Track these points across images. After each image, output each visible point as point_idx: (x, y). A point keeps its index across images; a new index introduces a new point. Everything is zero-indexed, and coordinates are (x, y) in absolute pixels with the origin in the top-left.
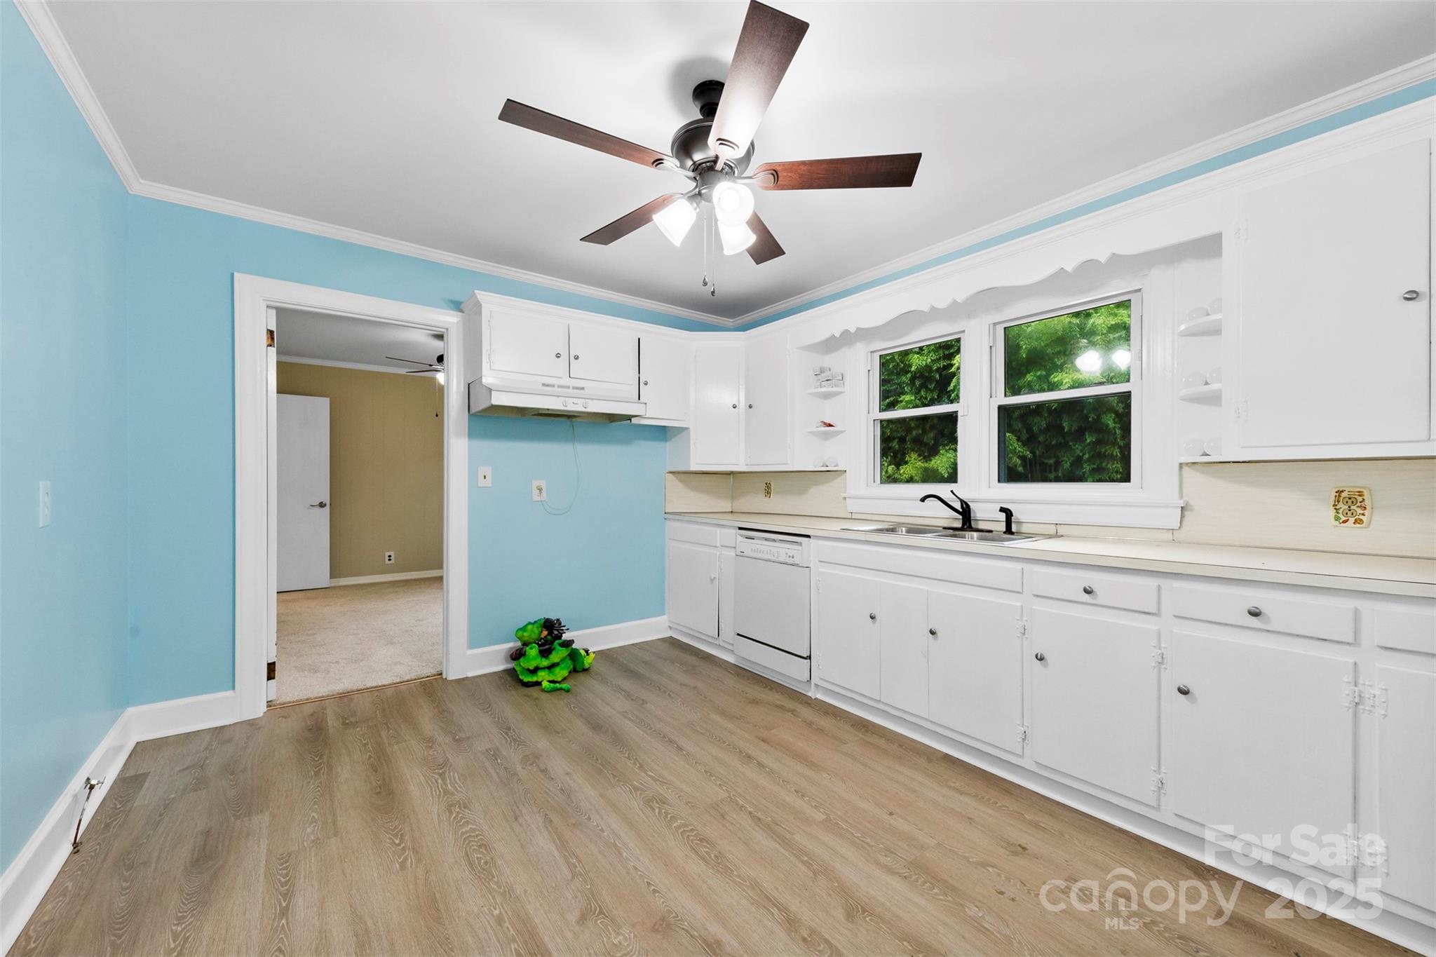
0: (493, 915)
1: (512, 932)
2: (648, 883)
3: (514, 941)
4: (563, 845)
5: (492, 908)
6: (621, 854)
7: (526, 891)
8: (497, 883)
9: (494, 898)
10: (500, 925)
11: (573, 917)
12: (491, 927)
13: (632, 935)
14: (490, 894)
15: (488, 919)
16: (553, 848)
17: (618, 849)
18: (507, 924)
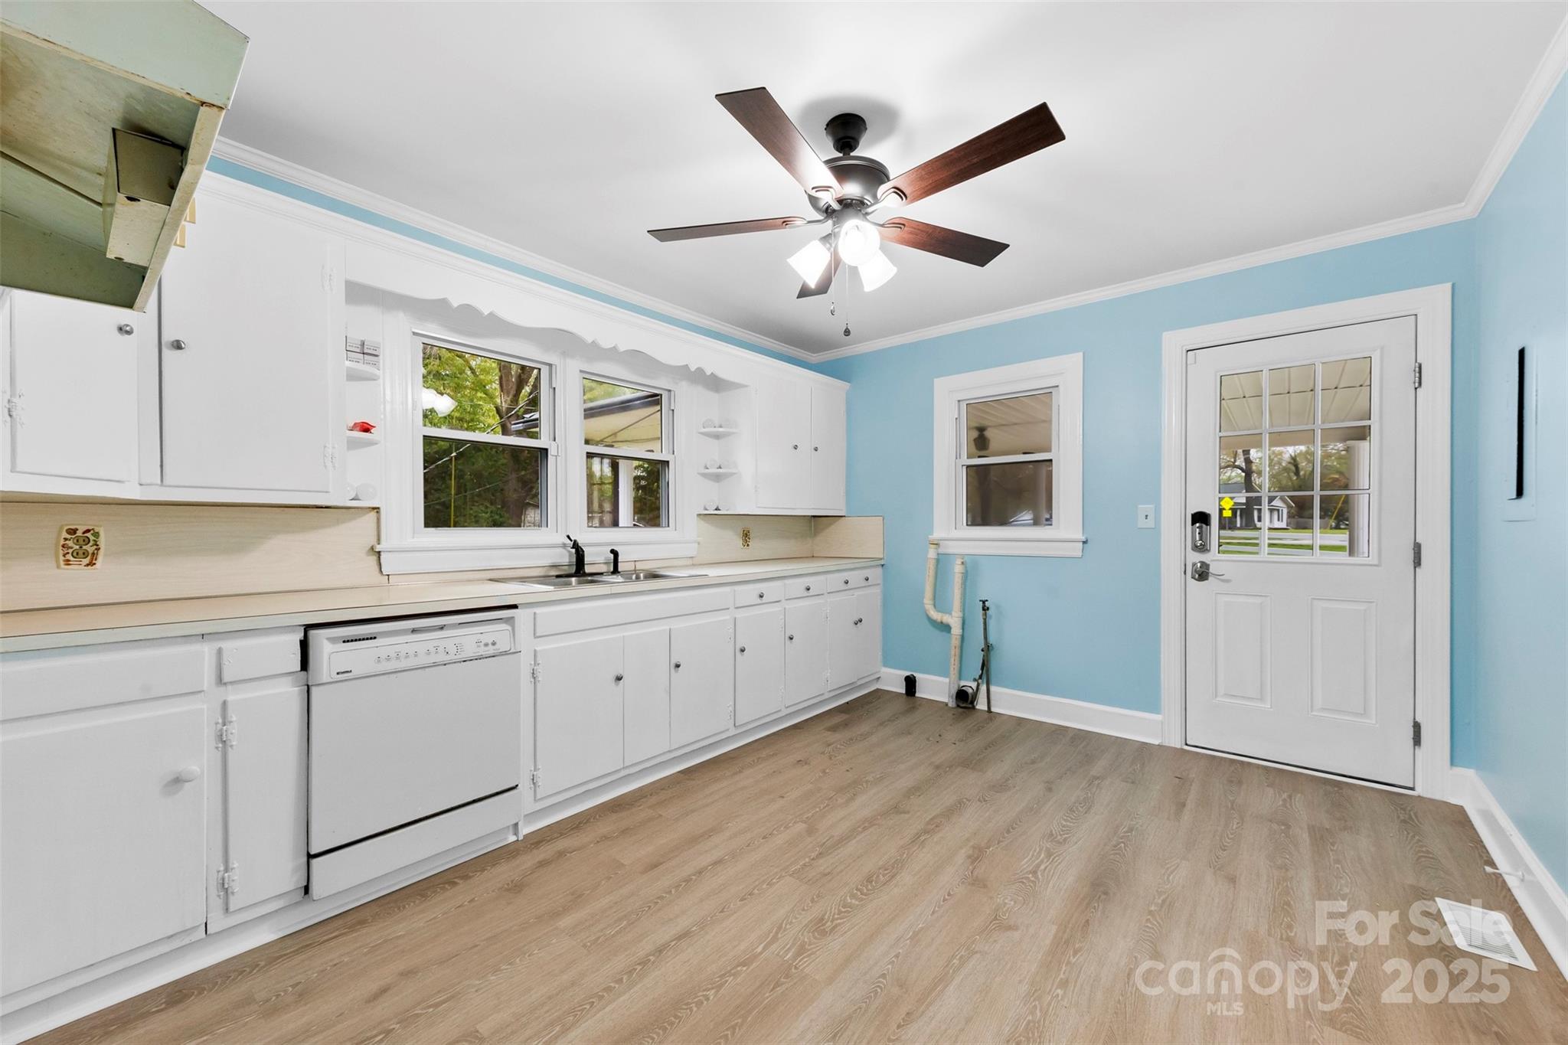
0: (1065, 993)
1: (1064, 968)
2: (944, 901)
3: (1069, 963)
4: (941, 981)
5: (1060, 998)
6: (922, 928)
7: (1020, 982)
8: (1033, 1013)
9: (1049, 1004)
10: (1067, 981)
11: (1016, 935)
12: (1075, 987)
13: (999, 896)
14: (1047, 1011)
15: (1071, 993)
16: (951, 988)
17: (916, 934)
18: (1062, 976)
